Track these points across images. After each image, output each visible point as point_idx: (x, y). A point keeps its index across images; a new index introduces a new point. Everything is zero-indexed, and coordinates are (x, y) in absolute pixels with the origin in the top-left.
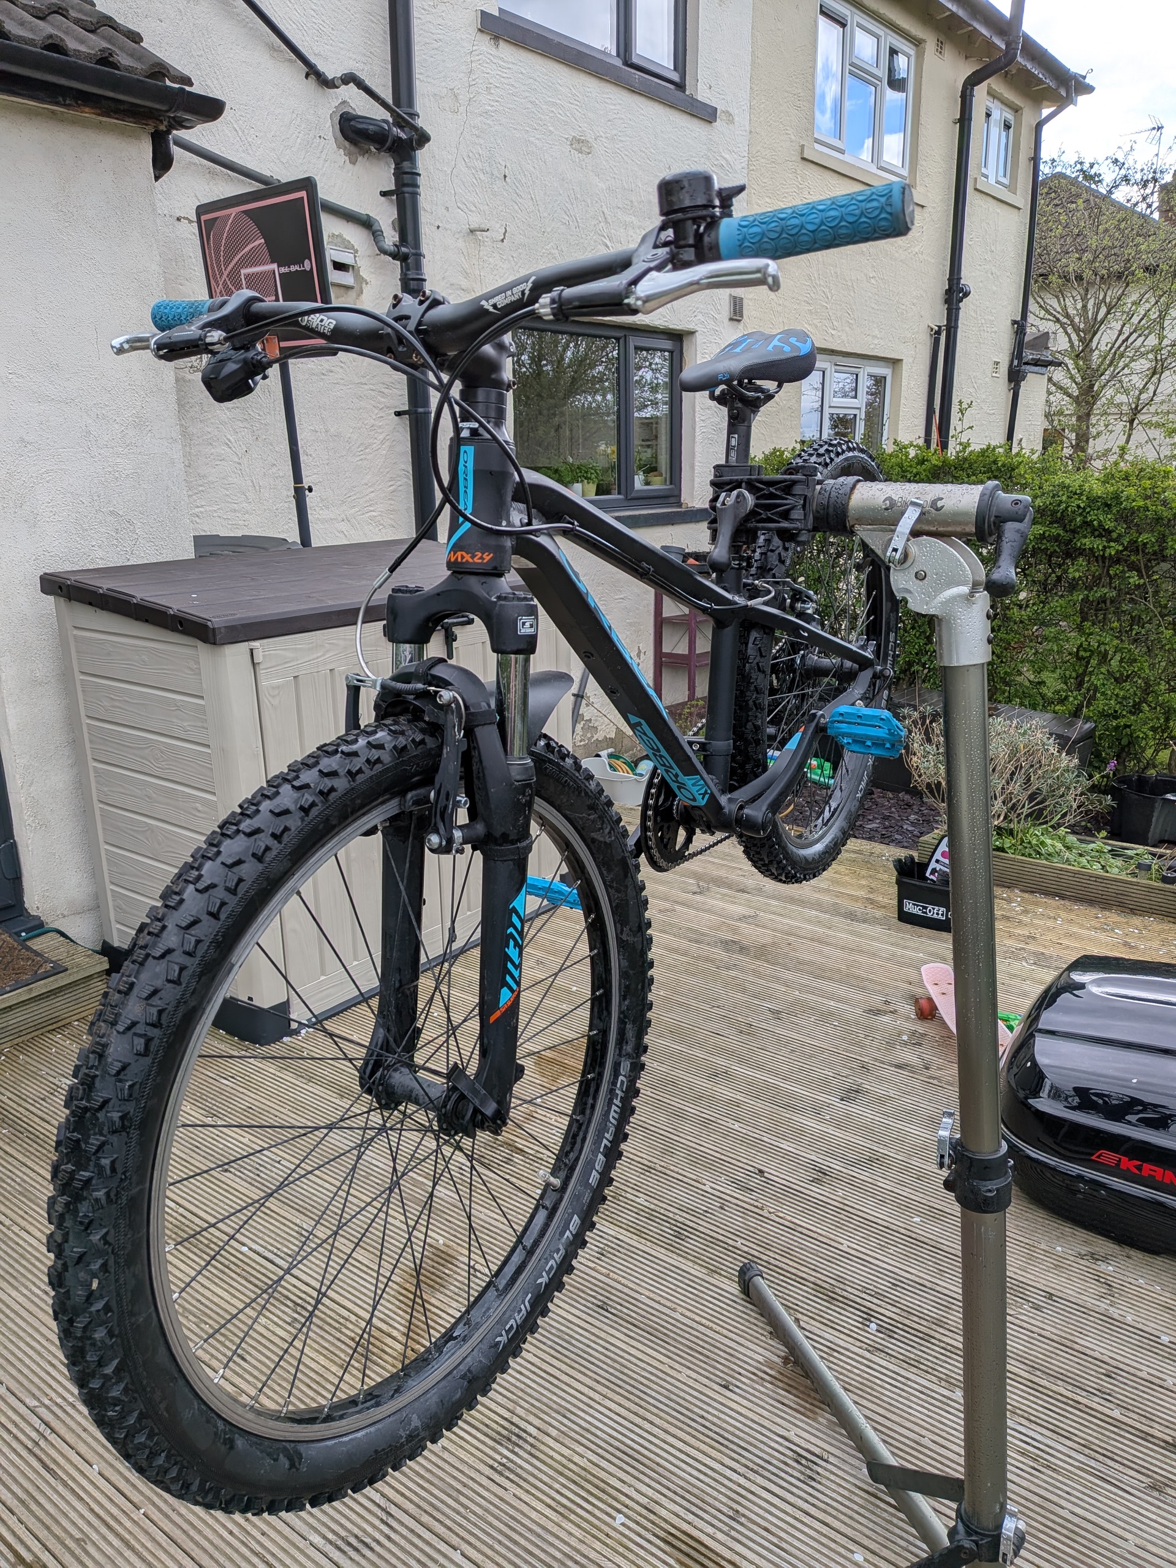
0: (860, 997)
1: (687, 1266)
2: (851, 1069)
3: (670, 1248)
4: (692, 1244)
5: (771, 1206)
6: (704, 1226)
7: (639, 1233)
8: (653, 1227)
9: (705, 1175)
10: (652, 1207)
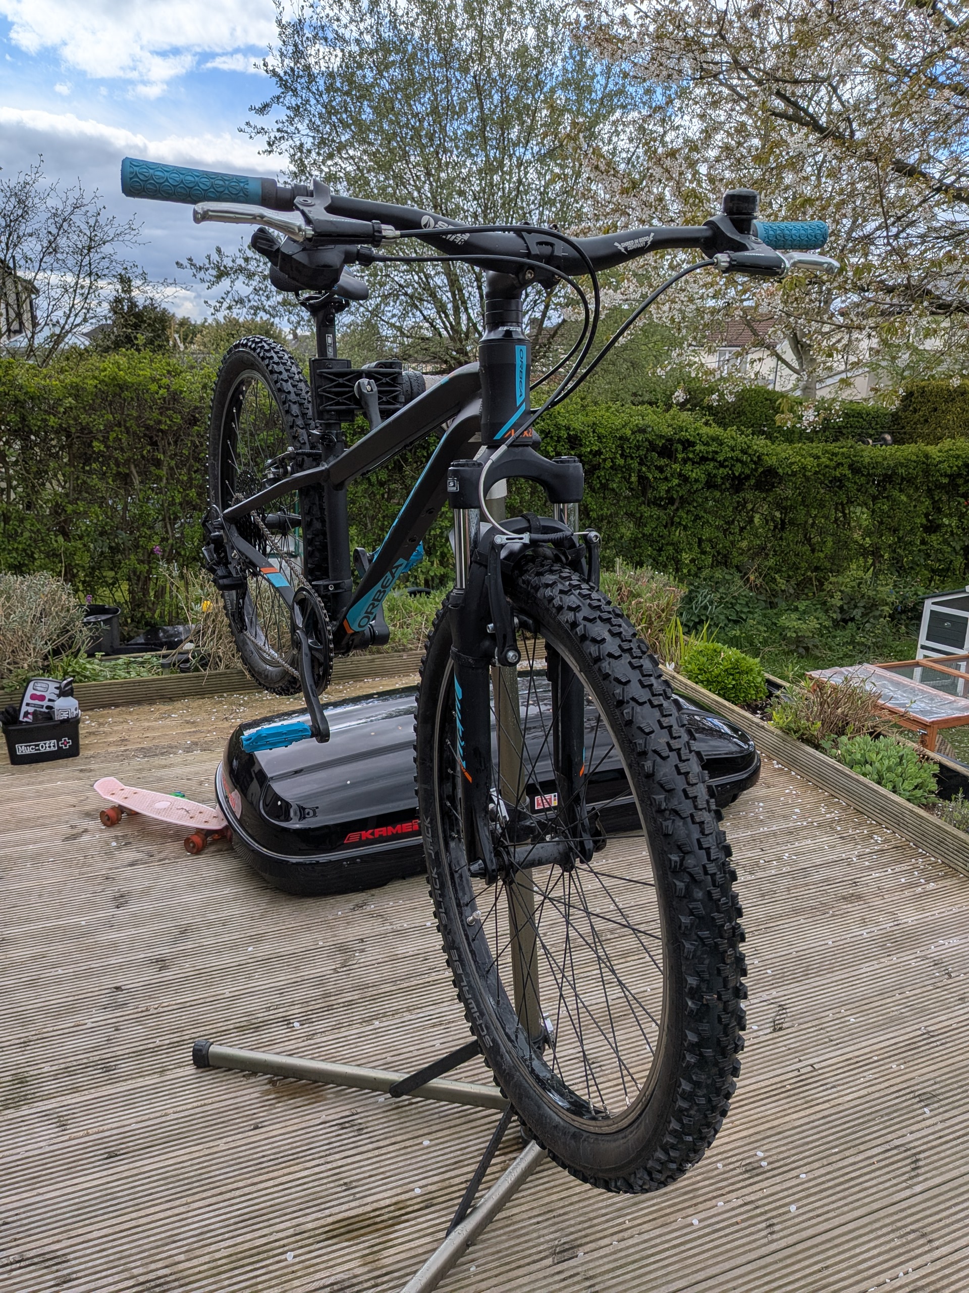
0: (48, 833)
1: (140, 1082)
2: (100, 884)
3: (112, 1081)
4: (125, 1067)
5: (153, 1004)
6: (119, 1050)
7: (75, 1090)
8: (80, 1079)
9: (78, 1018)
10: (63, 1066)
